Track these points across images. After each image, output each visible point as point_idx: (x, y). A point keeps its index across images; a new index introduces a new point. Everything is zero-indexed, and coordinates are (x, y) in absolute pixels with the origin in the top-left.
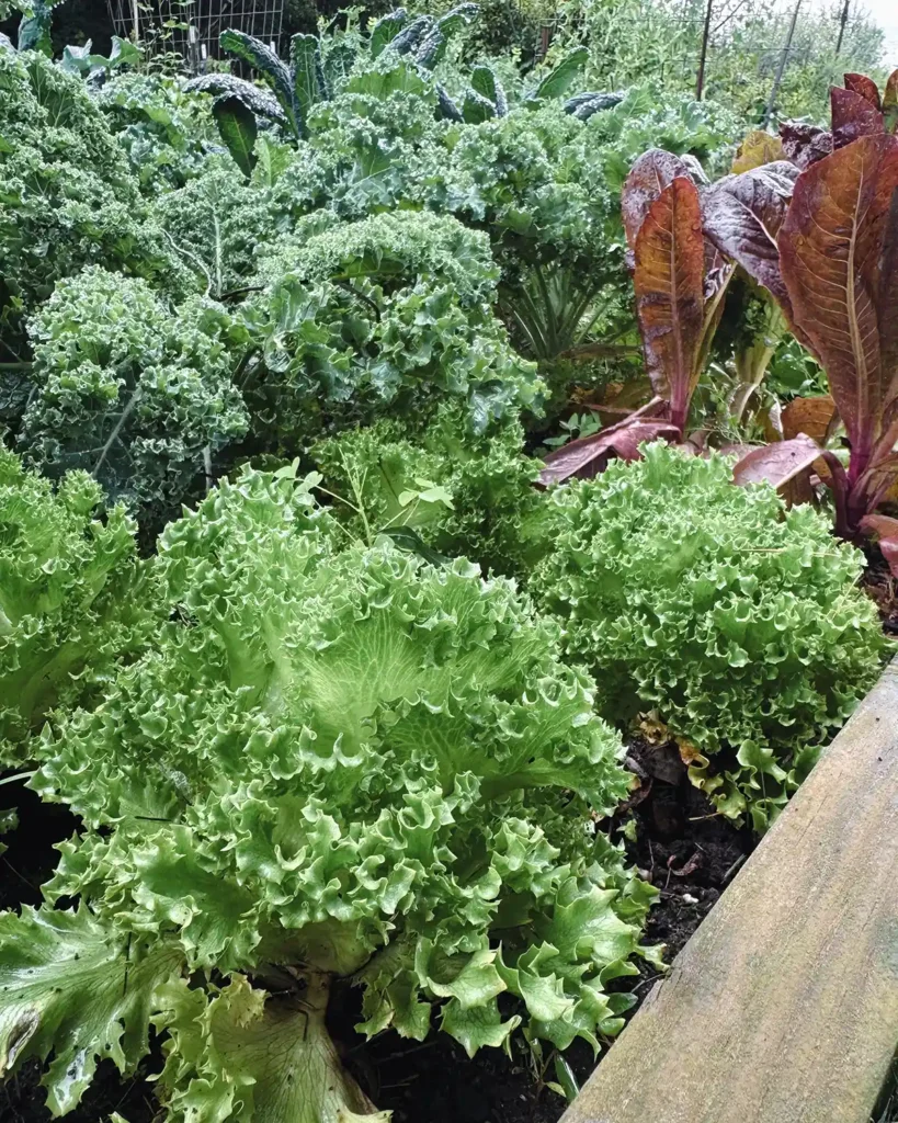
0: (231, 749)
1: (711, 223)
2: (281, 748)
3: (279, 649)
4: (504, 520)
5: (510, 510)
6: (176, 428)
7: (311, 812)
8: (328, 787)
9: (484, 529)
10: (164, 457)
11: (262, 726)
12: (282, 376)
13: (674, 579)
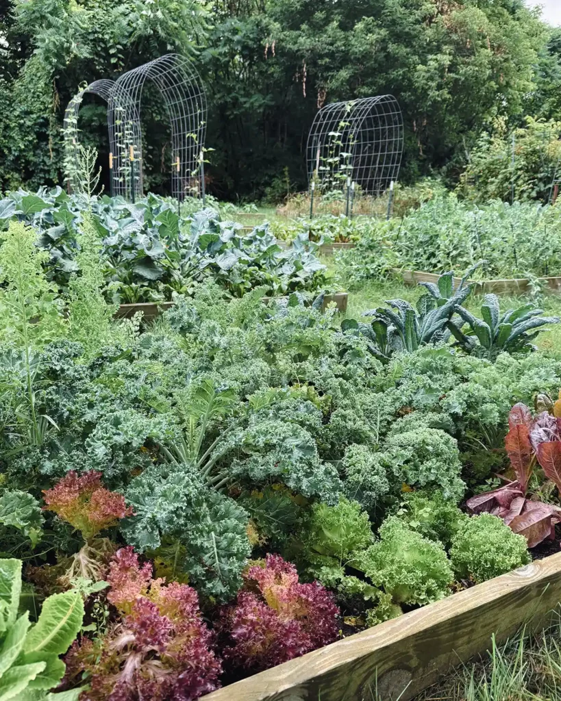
0: (392, 561)
1: (532, 435)
2: (400, 562)
3: (400, 548)
4: (448, 523)
5: (450, 521)
6: (374, 490)
7: (403, 570)
8: (406, 568)
9: (443, 524)
10: (371, 496)
11: (397, 558)
12: (398, 477)
13: (479, 546)
